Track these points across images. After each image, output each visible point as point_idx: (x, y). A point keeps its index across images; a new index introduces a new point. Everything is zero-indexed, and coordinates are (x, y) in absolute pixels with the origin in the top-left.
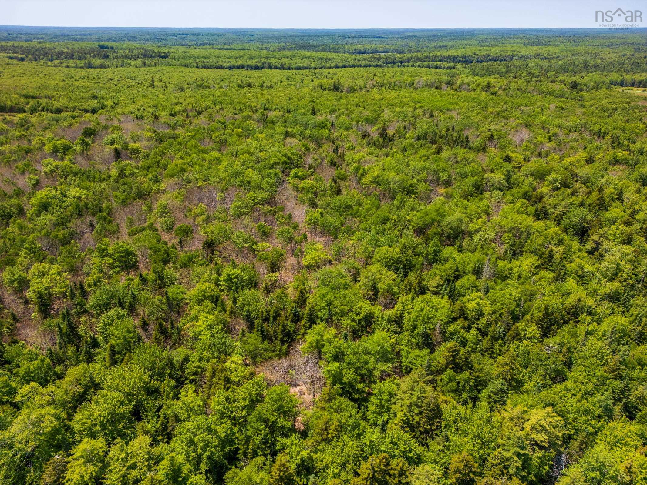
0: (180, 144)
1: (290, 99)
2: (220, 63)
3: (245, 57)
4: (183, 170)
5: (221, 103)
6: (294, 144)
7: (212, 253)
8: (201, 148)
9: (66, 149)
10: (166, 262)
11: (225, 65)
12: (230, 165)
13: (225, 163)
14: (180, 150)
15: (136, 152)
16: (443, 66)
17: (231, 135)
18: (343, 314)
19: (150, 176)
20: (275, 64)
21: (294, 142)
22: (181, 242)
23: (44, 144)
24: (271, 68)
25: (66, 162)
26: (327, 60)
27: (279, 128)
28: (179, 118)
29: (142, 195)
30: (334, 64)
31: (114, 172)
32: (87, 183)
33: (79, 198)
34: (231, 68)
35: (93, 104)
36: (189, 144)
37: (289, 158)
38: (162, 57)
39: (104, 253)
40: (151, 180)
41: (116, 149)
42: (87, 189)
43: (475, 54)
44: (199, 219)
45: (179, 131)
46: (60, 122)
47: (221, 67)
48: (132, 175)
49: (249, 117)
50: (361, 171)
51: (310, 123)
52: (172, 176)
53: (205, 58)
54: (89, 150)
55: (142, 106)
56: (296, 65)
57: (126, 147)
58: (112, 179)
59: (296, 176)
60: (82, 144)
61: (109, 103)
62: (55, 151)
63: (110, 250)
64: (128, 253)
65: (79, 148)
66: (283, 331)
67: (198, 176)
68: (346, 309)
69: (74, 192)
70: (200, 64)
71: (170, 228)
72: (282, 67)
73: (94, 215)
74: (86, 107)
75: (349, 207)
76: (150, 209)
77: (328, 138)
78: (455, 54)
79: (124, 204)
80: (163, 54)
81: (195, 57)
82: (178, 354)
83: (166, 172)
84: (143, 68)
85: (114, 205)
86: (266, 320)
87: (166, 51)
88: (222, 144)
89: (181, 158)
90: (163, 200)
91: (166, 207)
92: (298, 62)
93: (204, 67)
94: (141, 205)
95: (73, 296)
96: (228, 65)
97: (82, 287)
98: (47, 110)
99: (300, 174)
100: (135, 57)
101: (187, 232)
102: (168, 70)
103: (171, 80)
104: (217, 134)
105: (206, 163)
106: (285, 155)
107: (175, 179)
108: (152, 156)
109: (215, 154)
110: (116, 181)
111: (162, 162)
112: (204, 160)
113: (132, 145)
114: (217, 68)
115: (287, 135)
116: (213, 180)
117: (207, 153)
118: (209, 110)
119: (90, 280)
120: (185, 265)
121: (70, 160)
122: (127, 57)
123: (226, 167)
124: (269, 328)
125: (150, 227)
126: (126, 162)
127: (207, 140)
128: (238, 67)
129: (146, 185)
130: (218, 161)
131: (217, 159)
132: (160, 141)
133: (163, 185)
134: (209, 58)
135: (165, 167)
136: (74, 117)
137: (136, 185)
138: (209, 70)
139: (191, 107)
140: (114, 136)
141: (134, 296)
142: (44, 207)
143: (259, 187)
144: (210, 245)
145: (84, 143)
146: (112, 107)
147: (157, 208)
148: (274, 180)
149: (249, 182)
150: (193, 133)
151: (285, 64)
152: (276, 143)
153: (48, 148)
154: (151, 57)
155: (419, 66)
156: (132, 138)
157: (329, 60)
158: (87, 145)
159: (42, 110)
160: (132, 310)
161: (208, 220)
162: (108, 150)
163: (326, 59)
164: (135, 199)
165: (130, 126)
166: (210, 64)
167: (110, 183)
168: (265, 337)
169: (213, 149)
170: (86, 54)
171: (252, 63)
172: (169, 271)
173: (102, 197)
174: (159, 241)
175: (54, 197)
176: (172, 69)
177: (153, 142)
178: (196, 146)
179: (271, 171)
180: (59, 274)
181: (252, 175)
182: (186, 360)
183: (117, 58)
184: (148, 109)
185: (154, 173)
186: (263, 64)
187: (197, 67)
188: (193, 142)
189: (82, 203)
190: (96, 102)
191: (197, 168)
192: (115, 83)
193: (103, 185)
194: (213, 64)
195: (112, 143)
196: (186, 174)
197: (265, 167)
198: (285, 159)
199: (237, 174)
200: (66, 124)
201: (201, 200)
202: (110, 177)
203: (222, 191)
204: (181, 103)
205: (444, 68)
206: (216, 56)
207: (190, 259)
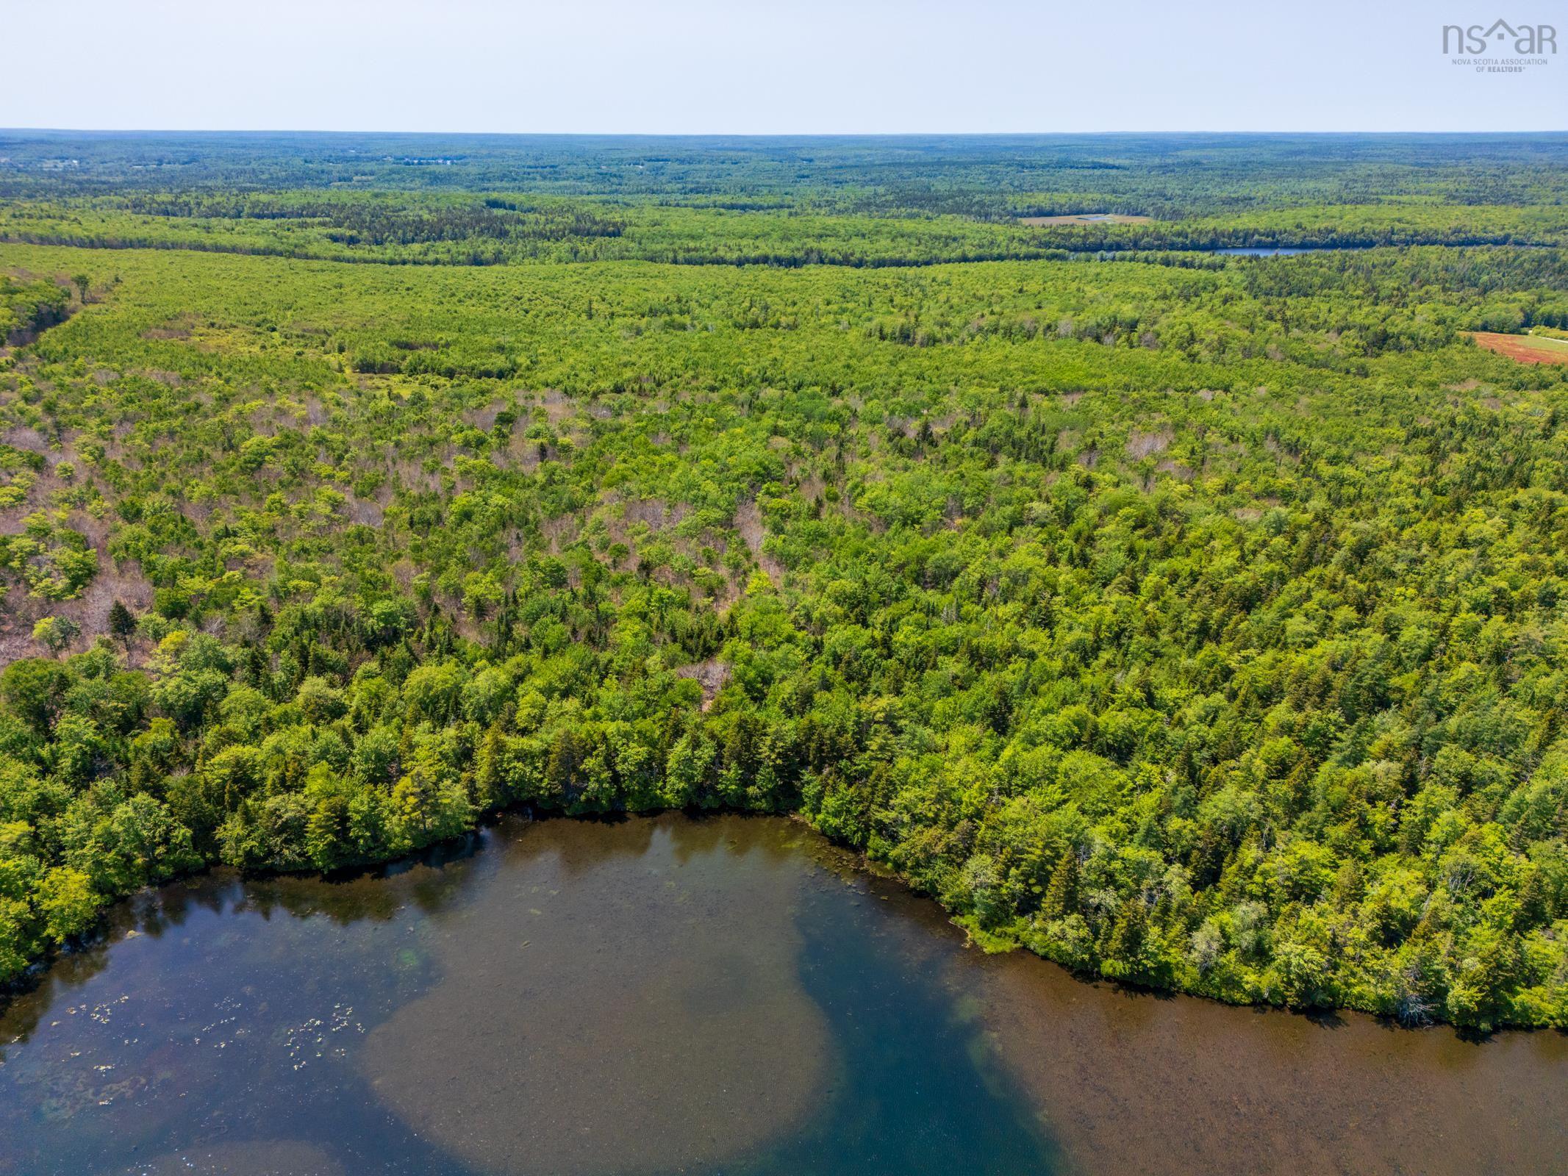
0: (624, 439)
1: (813, 360)
2: (721, 252)
3: (775, 236)
4: (624, 478)
5: (696, 364)
6: (780, 447)
7: (648, 575)
8: (652, 447)
9: (480, 442)
10: (597, 580)
11: (729, 256)
12: (685, 474)
13: (679, 471)
14: (623, 449)
15: (566, 449)
16: (1197, 262)
17: (697, 427)
18: (766, 635)
19: (583, 484)
20: (831, 255)
21: (782, 443)
22: (614, 561)
23: (451, 434)
24: (822, 261)
25: (482, 461)
26: (950, 239)
27: (767, 421)
28: (628, 397)
29: (573, 507)
30: (958, 253)
31: (540, 477)
32: (508, 490)
33: (502, 507)
34: (740, 263)
35: (500, 361)
36: (637, 439)
37: (765, 468)
38: (610, 235)
39: (533, 566)
40: (584, 489)
41: (542, 445)
42: (510, 496)
43: (1298, 226)
44: (638, 539)
45: (626, 420)
46: (465, 400)
47: (720, 261)
48: (563, 481)
49: (731, 399)
50: (859, 490)
51: (817, 412)
52: (610, 485)
53: (692, 237)
54: (508, 444)
55: (573, 368)
56: (876, 256)
57: (554, 443)
58: (538, 486)
59: (768, 493)
60: (498, 436)
61: (523, 360)
62: (467, 444)
63: (542, 563)
64: (559, 569)
65: (494, 441)
66: (704, 645)
67: (642, 486)
68: (769, 630)
69: (498, 499)
70: (681, 256)
71: (604, 546)
72: (846, 261)
73: (520, 527)
74: (489, 367)
75: (824, 535)
76: (583, 523)
77: (836, 437)
78: (1252, 226)
79: (553, 517)
80: (611, 229)
81: (673, 236)
82: (604, 657)
83: (604, 479)
84: (572, 266)
85: (542, 516)
86: (691, 637)
87: (618, 220)
88: (682, 441)
89: (625, 461)
90: (598, 515)
91: (601, 523)
92: (883, 247)
93: (689, 262)
94: (572, 520)
95: (507, 603)
96: (735, 255)
97: (514, 596)
98: (433, 370)
99: (773, 489)
100: (556, 236)
101: (622, 552)
102: (617, 270)
103: (622, 297)
104: (678, 425)
105: (656, 470)
106: (760, 464)
107: (614, 489)
108: (587, 456)
109: (669, 457)
110: (543, 488)
111: (599, 465)
112: (654, 464)
113: (563, 440)
114: (713, 262)
115: (776, 431)
116: (660, 492)
117: (659, 455)
118: (675, 380)
119: (522, 591)
120: (616, 584)
121: (487, 458)
122: (542, 236)
123: (681, 475)
124: (691, 643)
125: (584, 543)
126: (555, 463)
127: (662, 435)
128: (756, 261)
129: (578, 495)
130: (672, 466)
131: (671, 464)
132: (598, 433)
133: (599, 497)
134: (700, 237)
135: (603, 473)
136: (483, 393)
137: (566, 496)
138: (697, 268)
139: (647, 371)
140: (539, 425)
141: (565, 608)
142: (467, 515)
143: (716, 505)
144: (646, 567)
145: (501, 435)
146: (528, 369)
147: (590, 523)
148: (735, 495)
149: (704, 498)
150: (644, 423)
151: (852, 254)
152: (757, 445)
153: (457, 438)
154: (588, 234)
155: (1147, 261)
156: (561, 428)
157: (955, 239)
158: (504, 436)
159: (426, 371)
160: (563, 619)
161: (649, 540)
162: (532, 445)
163: (947, 238)
164: (564, 511)
165: (558, 409)
166: (701, 254)
167: (535, 490)
168: (684, 648)
169: (668, 449)
170: (465, 226)
171: (783, 251)
172: (600, 588)
173: (526, 506)
174: (591, 559)
175: (476, 505)
176: (626, 268)
177: (588, 436)
178: (646, 443)
179: (735, 484)
180: (492, 583)
181: (711, 488)
182: (611, 661)
183: (524, 236)
184: (583, 375)
185: (589, 481)
186: (807, 254)
187: (675, 262)
188: (642, 437)
189: (507, 513)
190: (503, 357)
191: (644, 476)
192: (525, 307)
193: (528, 493)
194: (707, 253)
195: (537, 435)
196: (627, 484)
197: (727, 479)
198: (757, 468)
199: (690, 487)
200: (473, 403)
201: (643, 517)
202: (535, 482)
203: (670, 507)
204: (634, 364)
205: (1200, 267)
206: (714, 234)
207: (623, 579)
